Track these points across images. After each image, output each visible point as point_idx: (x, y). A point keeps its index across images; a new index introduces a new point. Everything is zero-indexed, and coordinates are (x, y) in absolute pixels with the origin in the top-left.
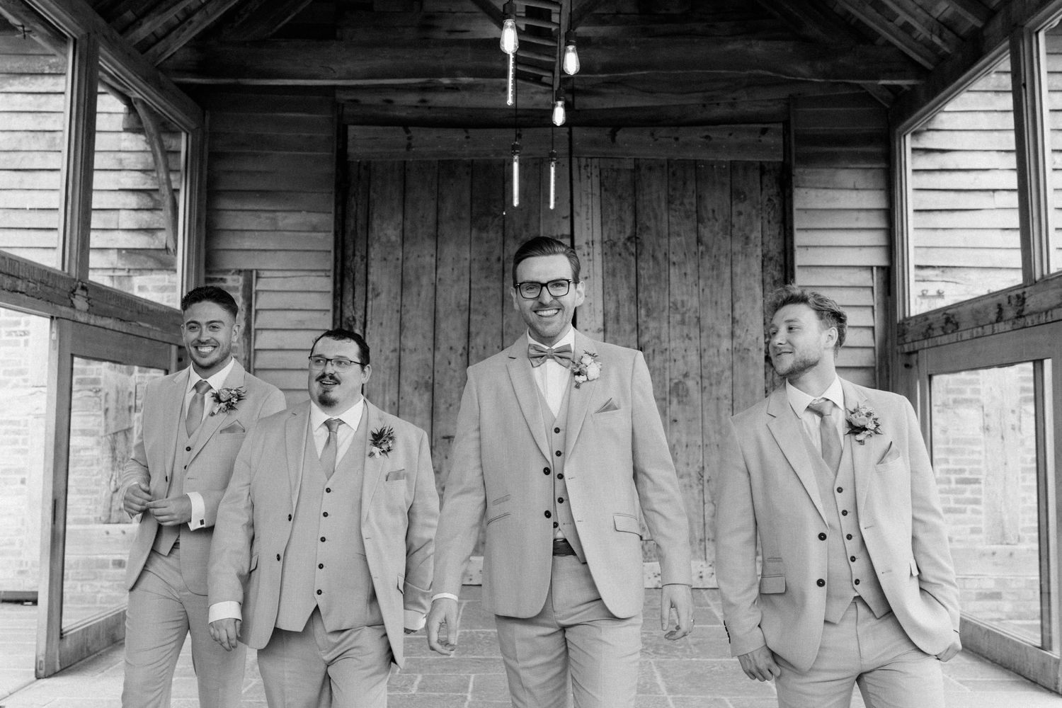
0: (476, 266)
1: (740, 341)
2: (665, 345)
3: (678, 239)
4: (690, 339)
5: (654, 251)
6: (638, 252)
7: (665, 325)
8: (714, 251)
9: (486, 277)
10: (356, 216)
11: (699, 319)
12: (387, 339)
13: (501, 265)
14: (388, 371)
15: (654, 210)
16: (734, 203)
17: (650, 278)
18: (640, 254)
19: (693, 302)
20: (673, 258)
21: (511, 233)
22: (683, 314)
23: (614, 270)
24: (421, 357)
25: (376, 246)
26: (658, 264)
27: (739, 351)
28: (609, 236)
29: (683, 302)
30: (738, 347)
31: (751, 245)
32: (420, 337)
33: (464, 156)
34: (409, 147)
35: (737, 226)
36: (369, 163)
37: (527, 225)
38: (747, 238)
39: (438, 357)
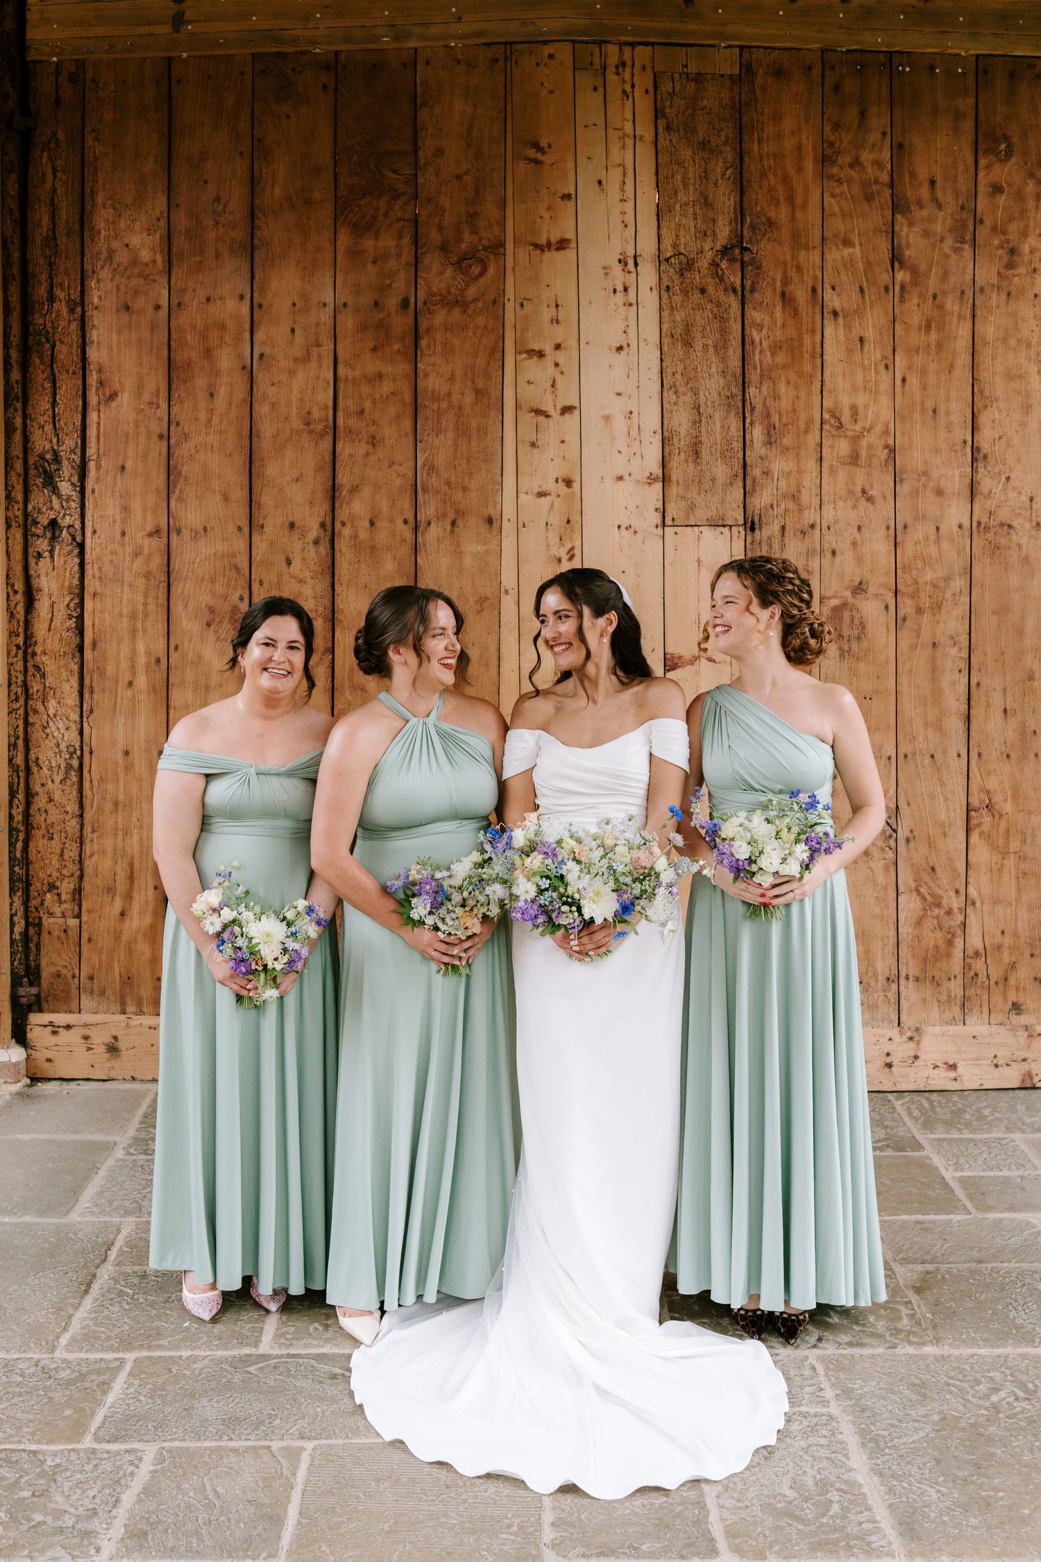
0: (348, 322)
1: (990, 504)
2: (811, 516)
3: (846, 252)
4: (870, 499)
5: (786, 281)
6: (748, 284)
7: (811, 465)
8: (933, 283)
9: (375, 349)
10: (52, 200)
11: (892, 450)
12: (136, 506)
13: (410, 320)
14: (141, 582)
15: (786, 179)
16: (983, 162)
17: (775, 348)
18: (752, 291)
19: (879, 410)
20: (833, 300)
21: (435, 237)
22: (856, 439)
23: (688, 328)
24: (221, 547)
25: (105, 274)
26: (796, 313)
27: (987, 529)
28: (675, 246)
29: (854, 411)
30: (984, 520)
31: (1021, 270)
32: (218, 498)
33: (314, 43)
34: (178, 21)
35: (988, 222)
36: (81, 64)
37: (472, 217)
38: (1012, 252)
39: (261, 546)
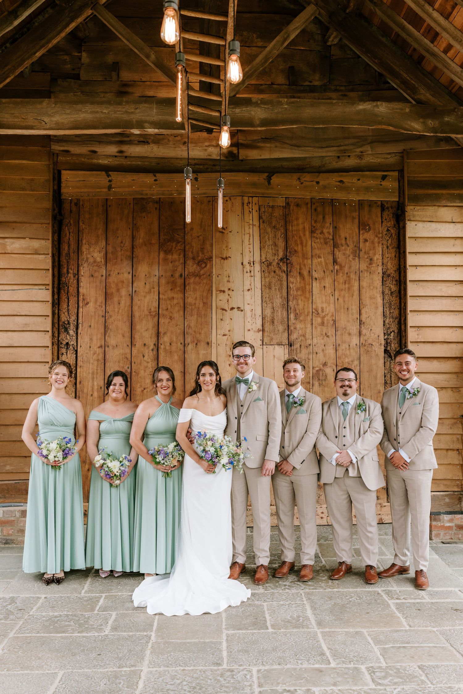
0: (163, 281)
1: (365, 338)
2: (309, 342)
3: (319, 260)
4: (328, 336)
5: (300, 269)
6: (289, 270)
7: (309, 326)
8: (346, 269)
9: (171, 290)
10: (69, 242)
11: (334, 321)
12: (94, 338)
13: (183, 280)
14: (96, 363)
15: (300, 237)
16: (361, 232)
17: (298, 290)
18: (290, 272)
19: (331, 309)
20: (315, 275)
21: (190, 255)
22: (323, 318)
23: (270, 283)
24: (121, 351)
25: (85, 265)
26: (304, 279)
27: (365, 345)
28: (266, 258)
29: (322, 309)
30: (364, 343)
31: (374, 265)
32: (121, 336)
33: (153, 195)
34: (110, 187)
35: (363, 251)
36: (78, 200)
37: (202, 249)
38: (371, 260)
39: (135, 351)
